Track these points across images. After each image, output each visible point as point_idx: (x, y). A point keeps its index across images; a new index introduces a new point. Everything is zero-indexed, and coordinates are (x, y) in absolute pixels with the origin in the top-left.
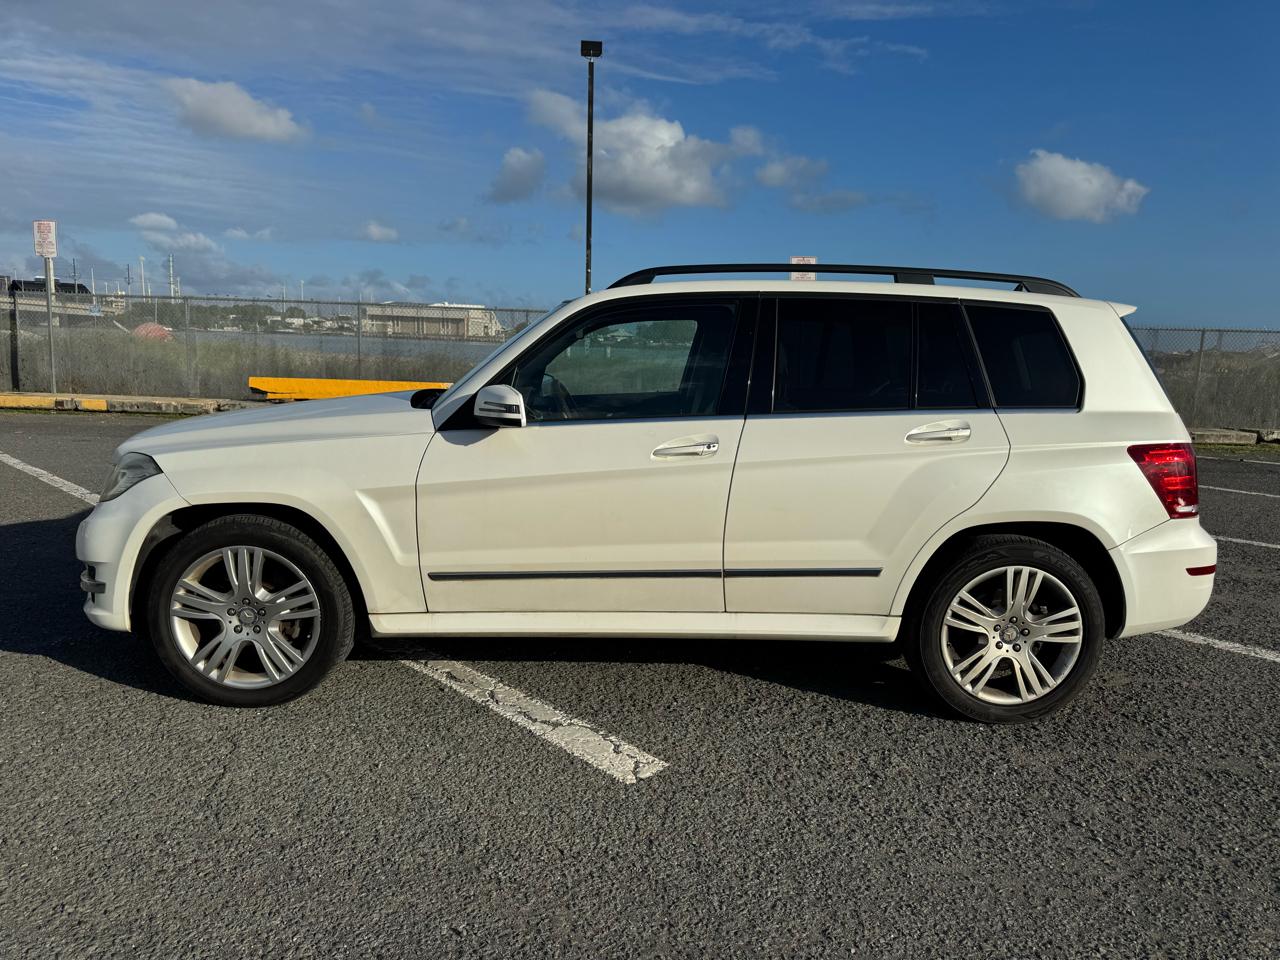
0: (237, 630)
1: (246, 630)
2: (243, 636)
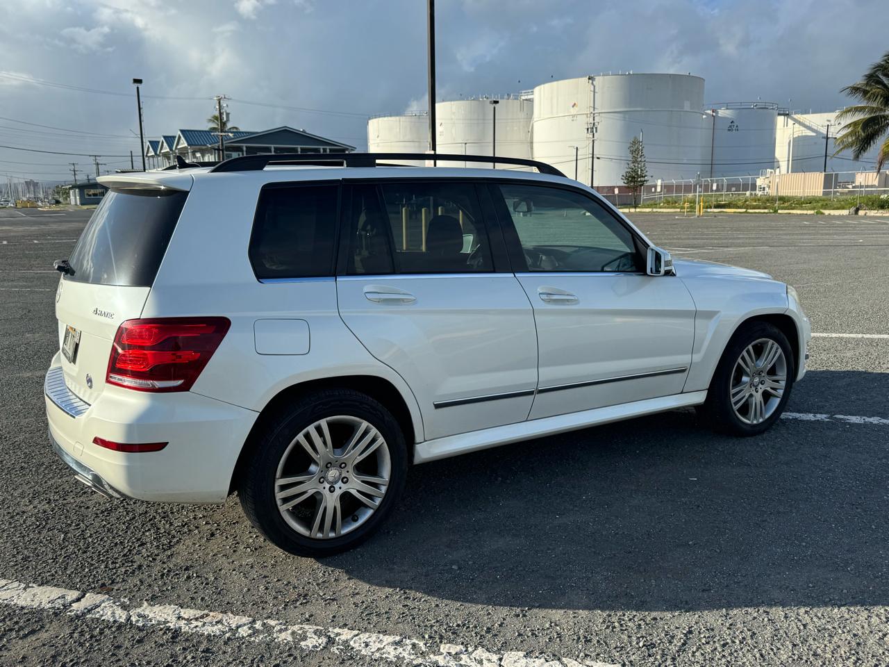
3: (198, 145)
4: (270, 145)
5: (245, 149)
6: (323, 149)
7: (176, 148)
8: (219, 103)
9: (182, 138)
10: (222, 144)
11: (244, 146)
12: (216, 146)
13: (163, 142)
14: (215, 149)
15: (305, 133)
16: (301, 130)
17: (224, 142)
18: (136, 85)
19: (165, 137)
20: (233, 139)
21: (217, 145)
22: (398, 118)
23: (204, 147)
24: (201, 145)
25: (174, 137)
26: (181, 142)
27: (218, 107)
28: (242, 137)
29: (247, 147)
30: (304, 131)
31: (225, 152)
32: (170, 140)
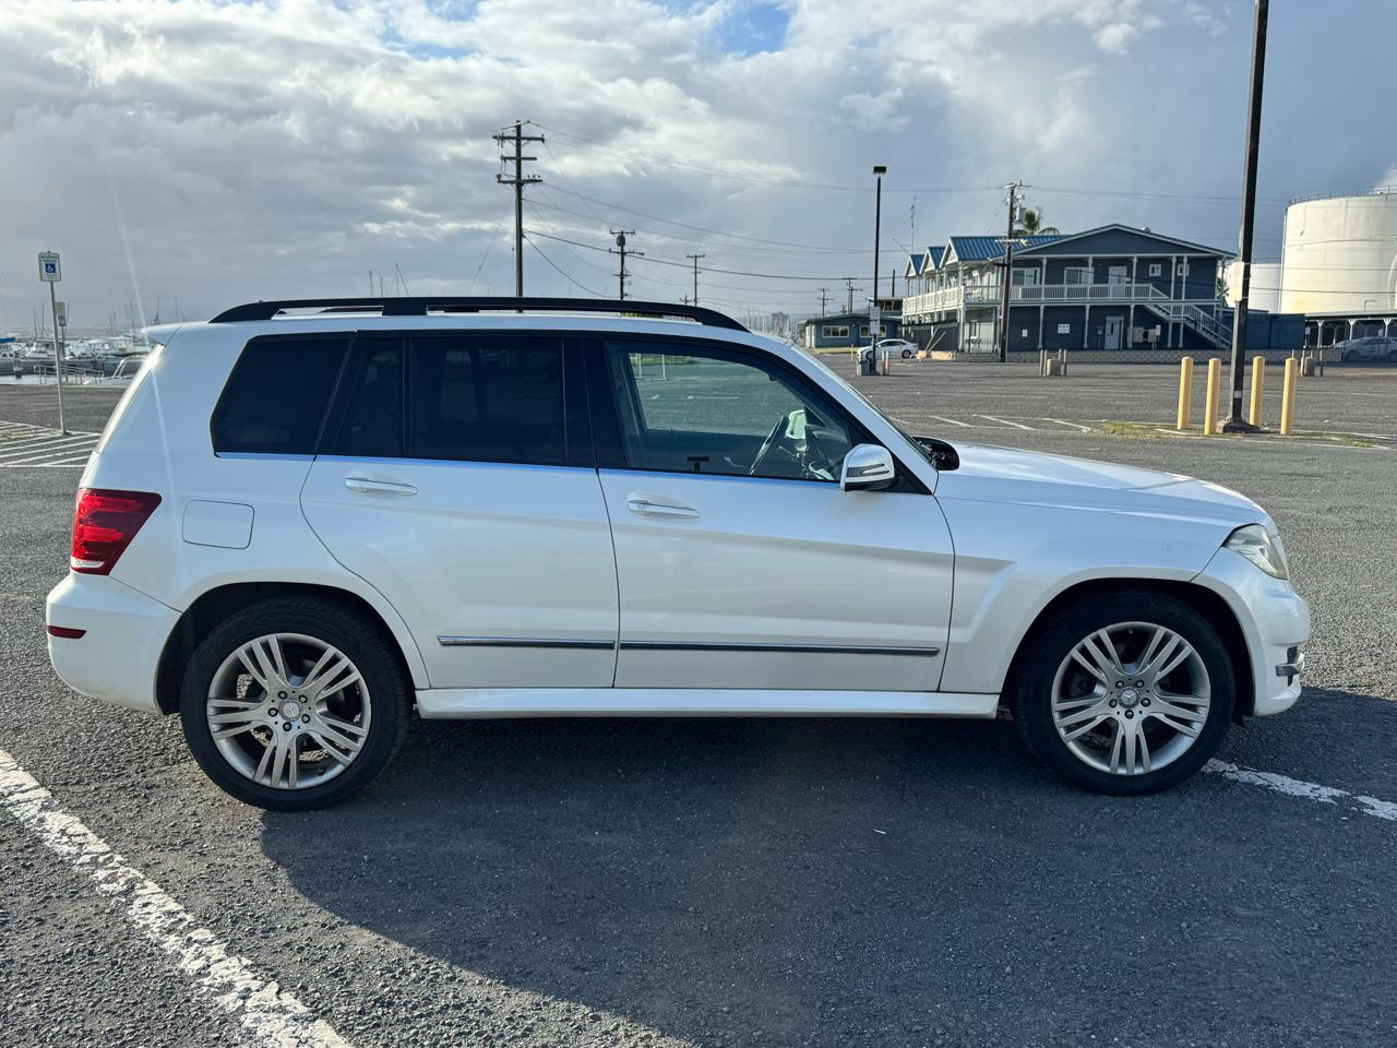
3: (975, 259)
4: (1086, 255)
5: (1045, 262)
6: (1177, 258)
7: (943, 266)
8: (1012, 193)
9: (953, 250)
10: (1009, 258)
11: (1044, 258)
12: (1000, 259)
13: (928, 257)
14: (998, 265)
15: (1149, 232)
16: (1143, 229)
17: (1012, 254)
18: (878, 175)
19: (931, 249)
20: (1025, 248)
21: (1002, 258)
22: (1343, 200)
23: (984, 262)
24: (979, 259)
25: (944, 248)
26: (951, 255)
27: (1008, 200)
28: (1041, 244)
29: (1048, 260)
30: (1147, 231)
31: (1012, 270)
32: (936, 252)
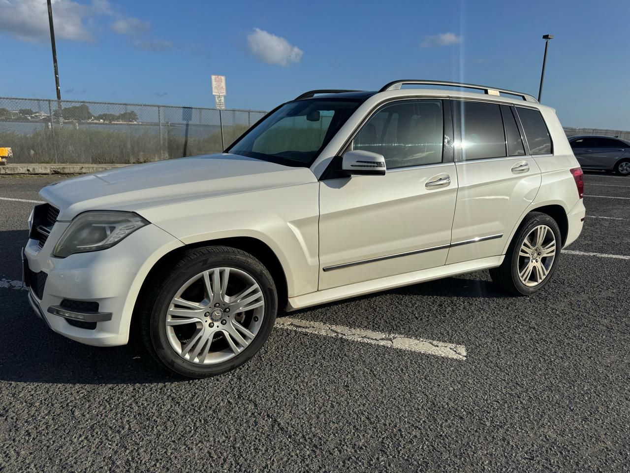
0: (211, 326)
1: (216, 324)
2: (215, 329)
